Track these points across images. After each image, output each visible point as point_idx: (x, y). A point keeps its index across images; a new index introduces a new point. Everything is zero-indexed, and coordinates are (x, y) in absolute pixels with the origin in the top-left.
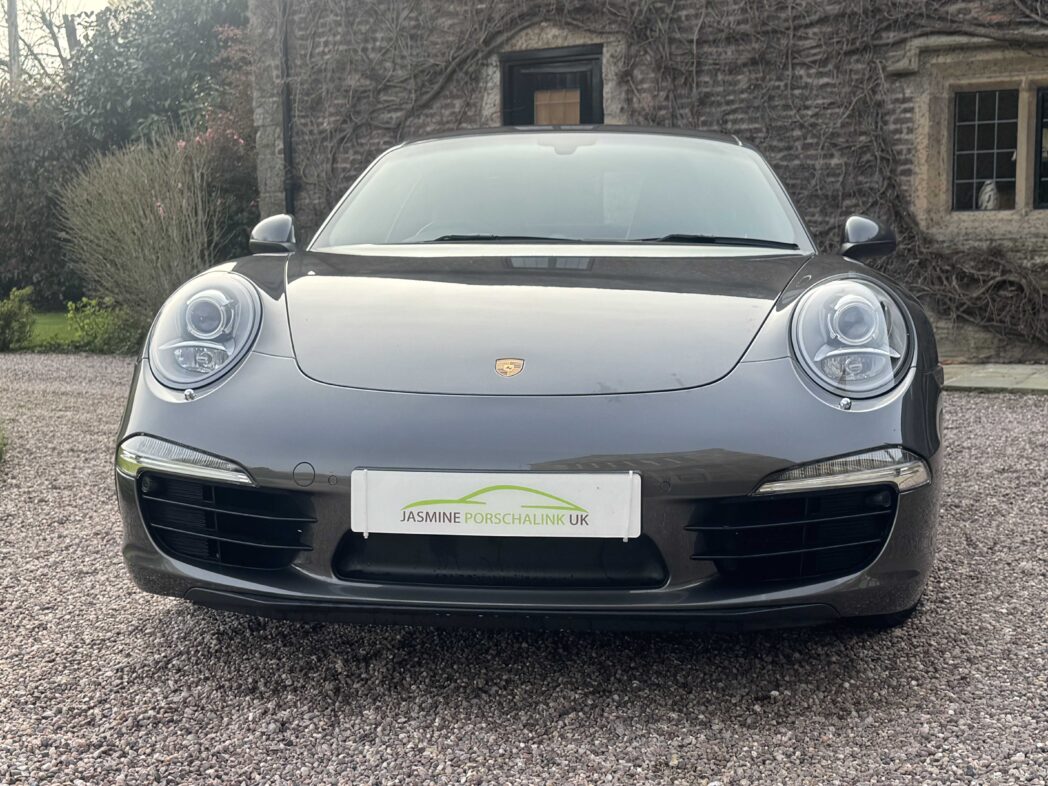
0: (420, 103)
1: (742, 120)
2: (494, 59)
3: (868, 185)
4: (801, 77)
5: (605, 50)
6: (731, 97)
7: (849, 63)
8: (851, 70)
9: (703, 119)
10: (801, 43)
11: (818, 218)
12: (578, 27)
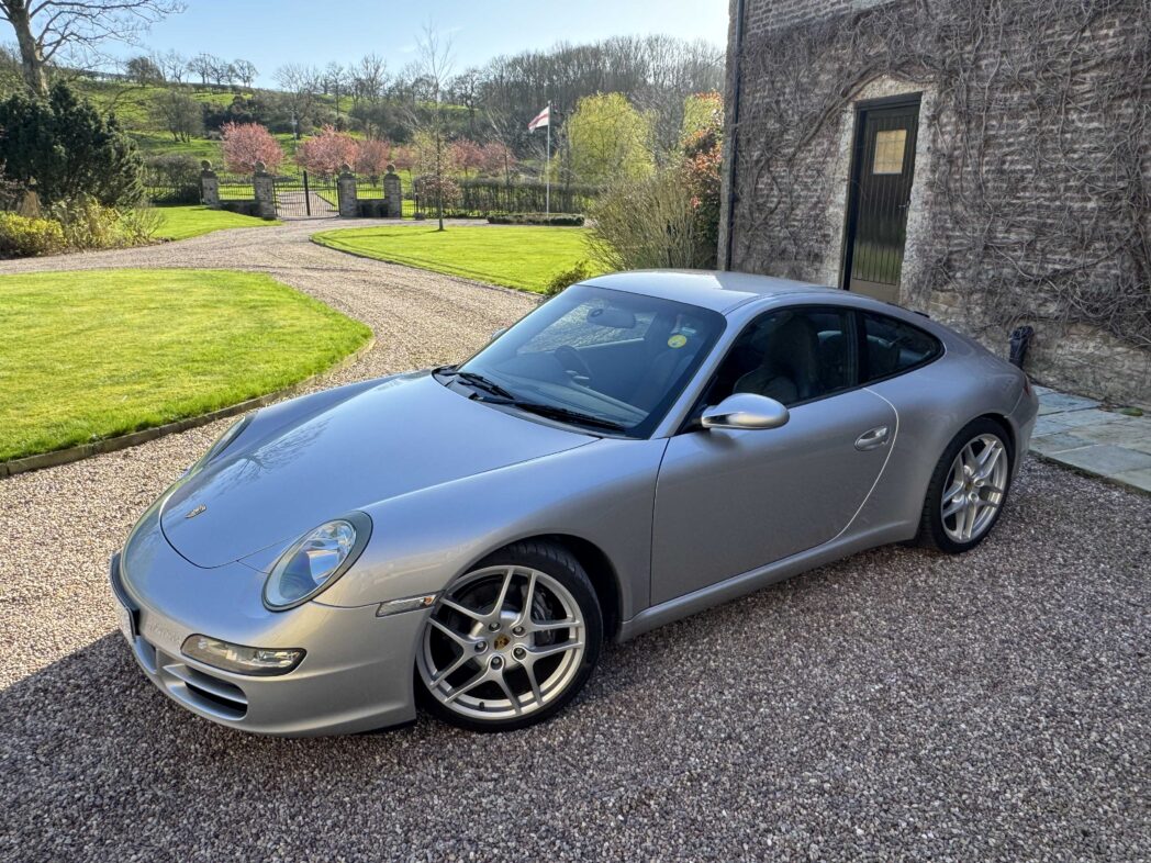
0: (805, 141)
1: (1017, 162)
2: (851, 107)
3: (1116, 230)
4: (1073, 121)
5: (923, 97)
6: (1011, 140)
7: (1120, 107)
8: (1119, 115)
9: (986, 159)
10: (1077, 87)
11: (1068, 257)
12: (904, 78)
